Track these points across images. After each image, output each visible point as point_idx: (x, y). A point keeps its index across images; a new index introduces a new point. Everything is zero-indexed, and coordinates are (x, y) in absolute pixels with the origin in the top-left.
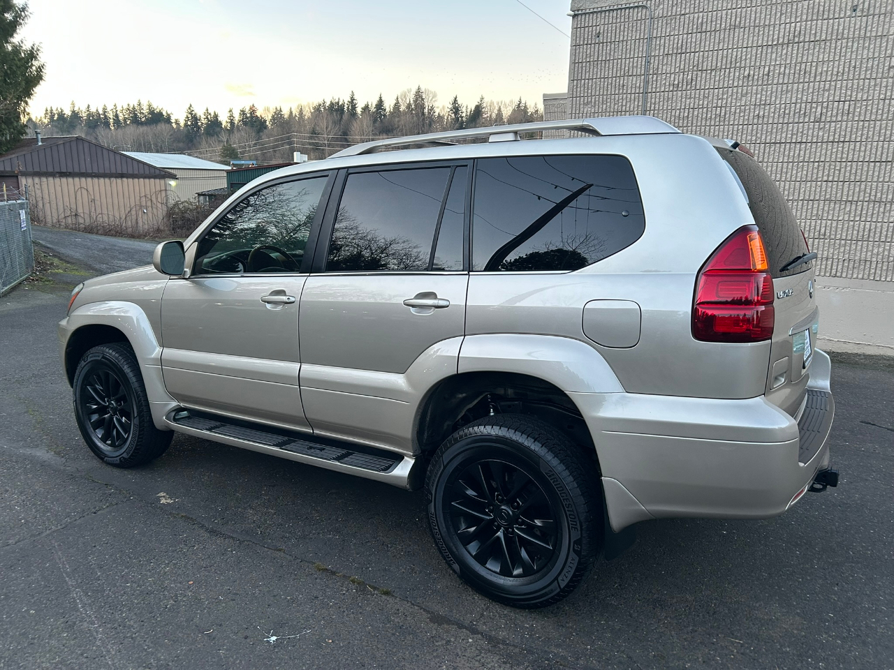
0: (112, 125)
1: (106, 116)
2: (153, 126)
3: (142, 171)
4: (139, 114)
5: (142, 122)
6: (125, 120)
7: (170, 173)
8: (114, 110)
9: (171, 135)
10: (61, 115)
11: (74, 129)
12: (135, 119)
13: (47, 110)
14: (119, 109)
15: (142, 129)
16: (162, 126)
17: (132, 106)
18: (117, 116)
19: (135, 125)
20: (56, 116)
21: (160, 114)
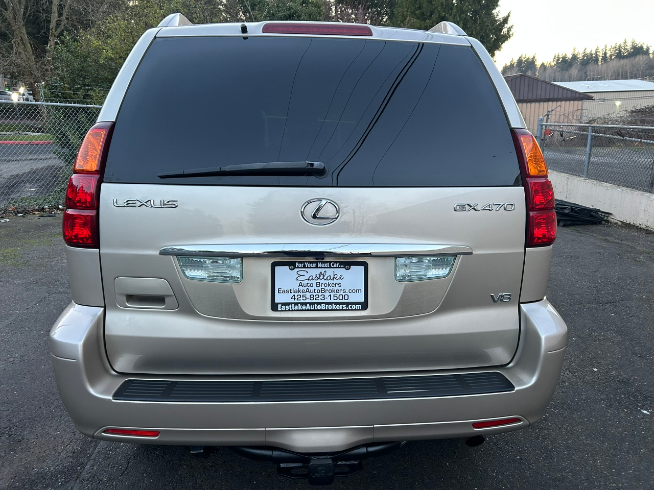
0: (600, 61)
1: (597, 55)
2: (633, 58)
3: (565, 96)
4: (623, 50)
5: (624, 56)
6: (611, 56)
7: (588, 96)
8: (604, 50)
9: (647, 64)
10: (564, 58)
11: (571, 67)
12: (619, 55)
13: (555, 56)
14: (608, 48)
15: (623, 62)
16: (640, 58)
17: (618, 45)
18: (605, 54)
19: (618, 59)
20: (561, 59)
21: (641, 48)
